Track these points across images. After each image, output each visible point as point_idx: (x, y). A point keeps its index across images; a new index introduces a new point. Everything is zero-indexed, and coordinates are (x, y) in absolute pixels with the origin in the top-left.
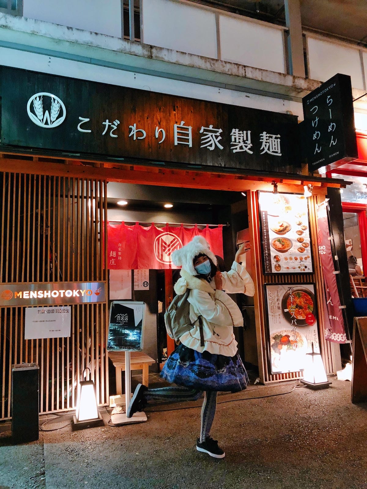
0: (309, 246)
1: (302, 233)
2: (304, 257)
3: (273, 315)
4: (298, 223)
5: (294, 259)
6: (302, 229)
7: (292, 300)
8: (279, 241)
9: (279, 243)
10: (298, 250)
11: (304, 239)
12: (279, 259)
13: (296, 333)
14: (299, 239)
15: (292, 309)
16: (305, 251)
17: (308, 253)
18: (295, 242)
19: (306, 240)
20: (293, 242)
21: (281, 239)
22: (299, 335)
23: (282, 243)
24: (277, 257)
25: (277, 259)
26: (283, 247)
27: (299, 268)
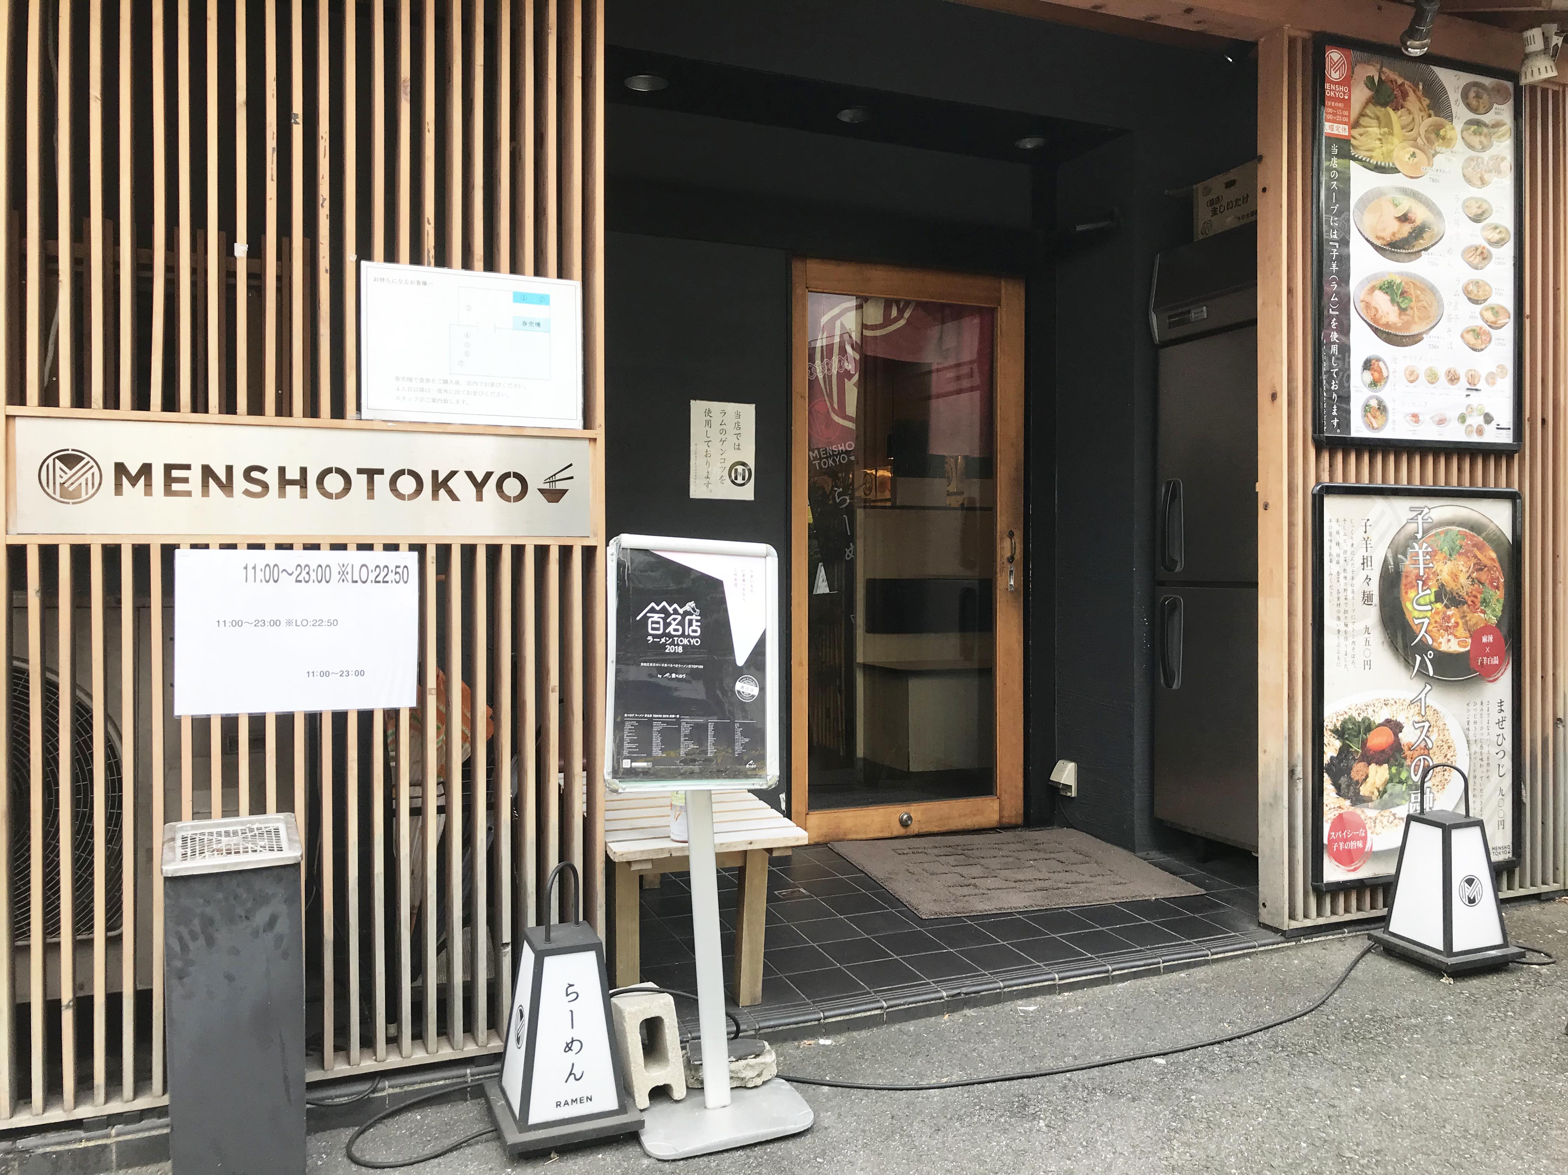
0: (1508, 321)
1: (1485, 259)
2: (1483, 371)
3: (1343, 628)
4: (1474, 211)
5: (1443, 379)
6: (1488, 241)
7: (1422, 566)
8: (1388, 288)
9: (1387, 298)
10: (1462, 337)
11: (1491, 286)
12: (1385, 374)
13: (1430, 713)
14: (1470, 288)
15: (1419, 605)
16: (1492, 346)
18: (1453, 300)
19: (1497, 295)
20: (1446, 300)
21: (1398, 281)
22: (1440, 724)
23: (1400, 301)
24: (1374, 364)
25: (1376, 375)
26: (1405, 318)
27: (1460, 420)
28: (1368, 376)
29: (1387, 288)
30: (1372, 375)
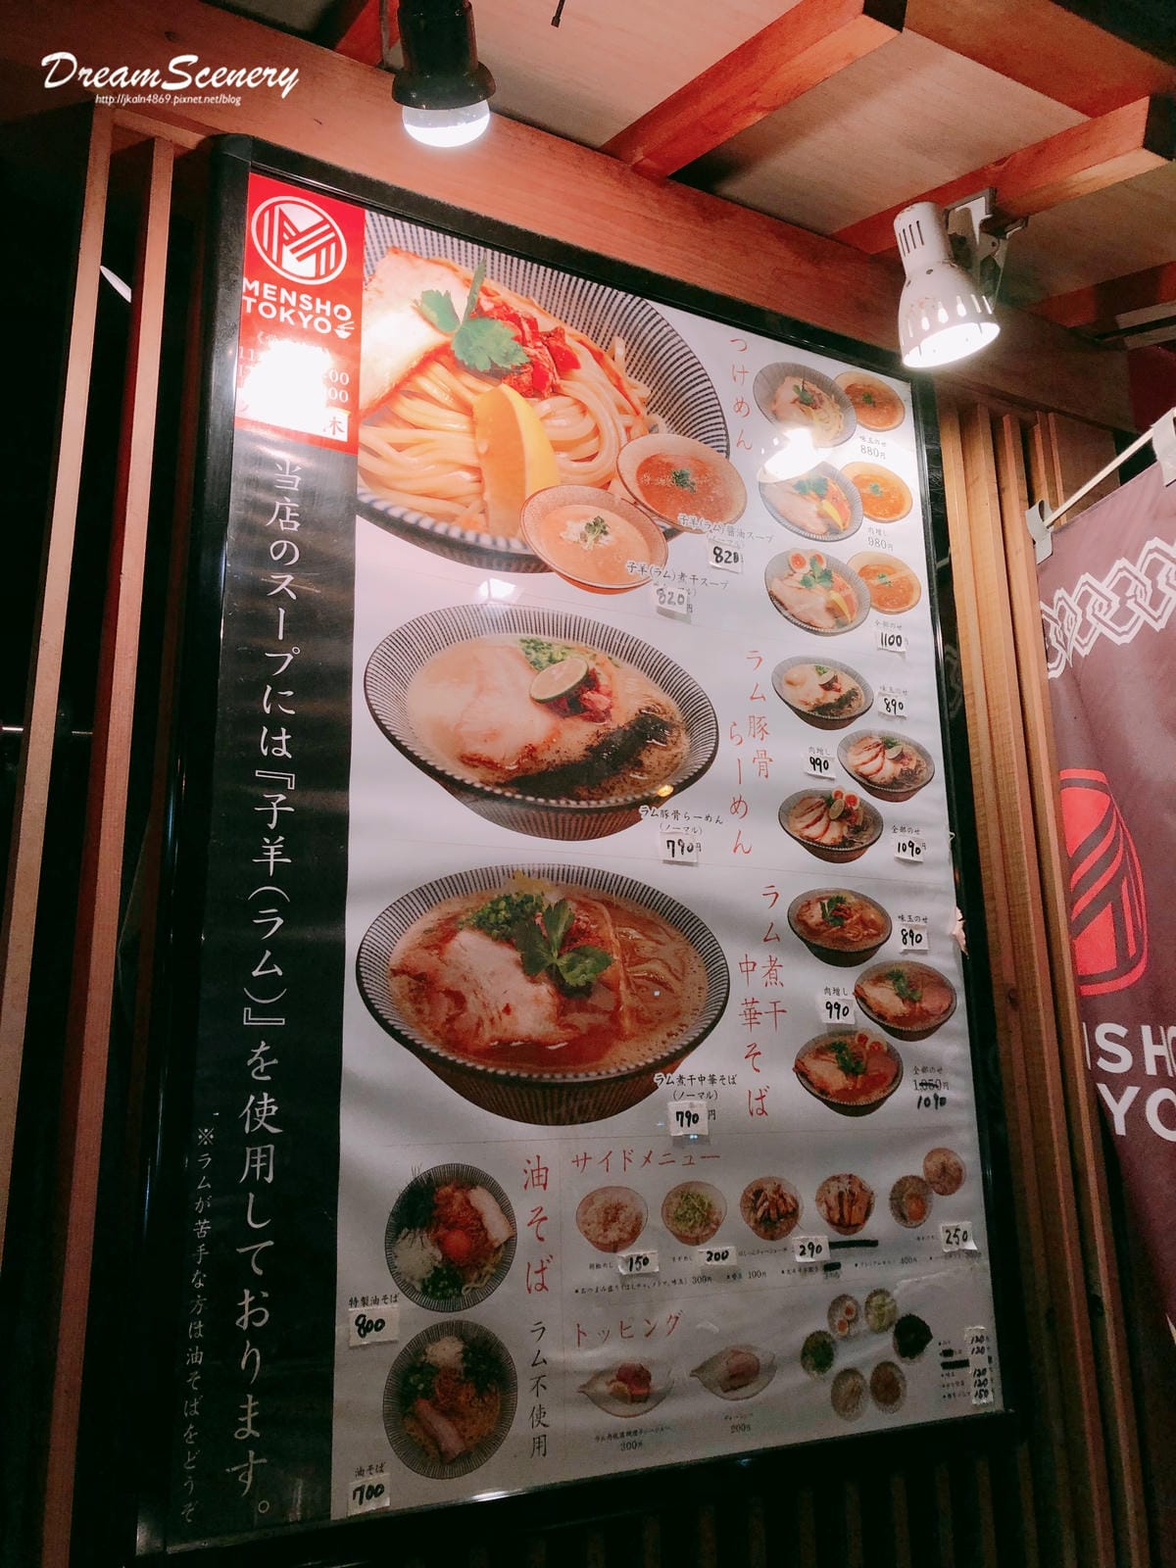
0: (948, 1012)
1: (857, 830)
2: (881, 1180)
4: (812, 693)
6: (867, 782)
8: (513, 921)
9: (509, 955)
10: (801, 1072)
11: (893, 908)
12: (497, 1231)
14: (816, 915)
16: (906, 1093)
17: (943, 1116)
18: (761, 956)
19: (909, 935)
20: (733, 953)
23: (562, 962)
24: (449, 1198)
25: (457, 1239)
26: (582, 1020)
27: (810, 1361)
28: (420, 1254)
29: (508, 922)
30: (439, 1243)
